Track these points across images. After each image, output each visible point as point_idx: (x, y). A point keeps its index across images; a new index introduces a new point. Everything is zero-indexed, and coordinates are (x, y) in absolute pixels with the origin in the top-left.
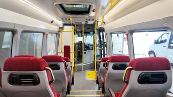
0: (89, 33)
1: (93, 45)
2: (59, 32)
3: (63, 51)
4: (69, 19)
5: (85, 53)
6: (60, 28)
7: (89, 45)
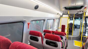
0: (78, 18)
1: (80, 26)
2: (60, 18)
3: (61, 28)
4: (67, 12)
5: (74, 30)
6: (60, 16)
7: (77, 25)
